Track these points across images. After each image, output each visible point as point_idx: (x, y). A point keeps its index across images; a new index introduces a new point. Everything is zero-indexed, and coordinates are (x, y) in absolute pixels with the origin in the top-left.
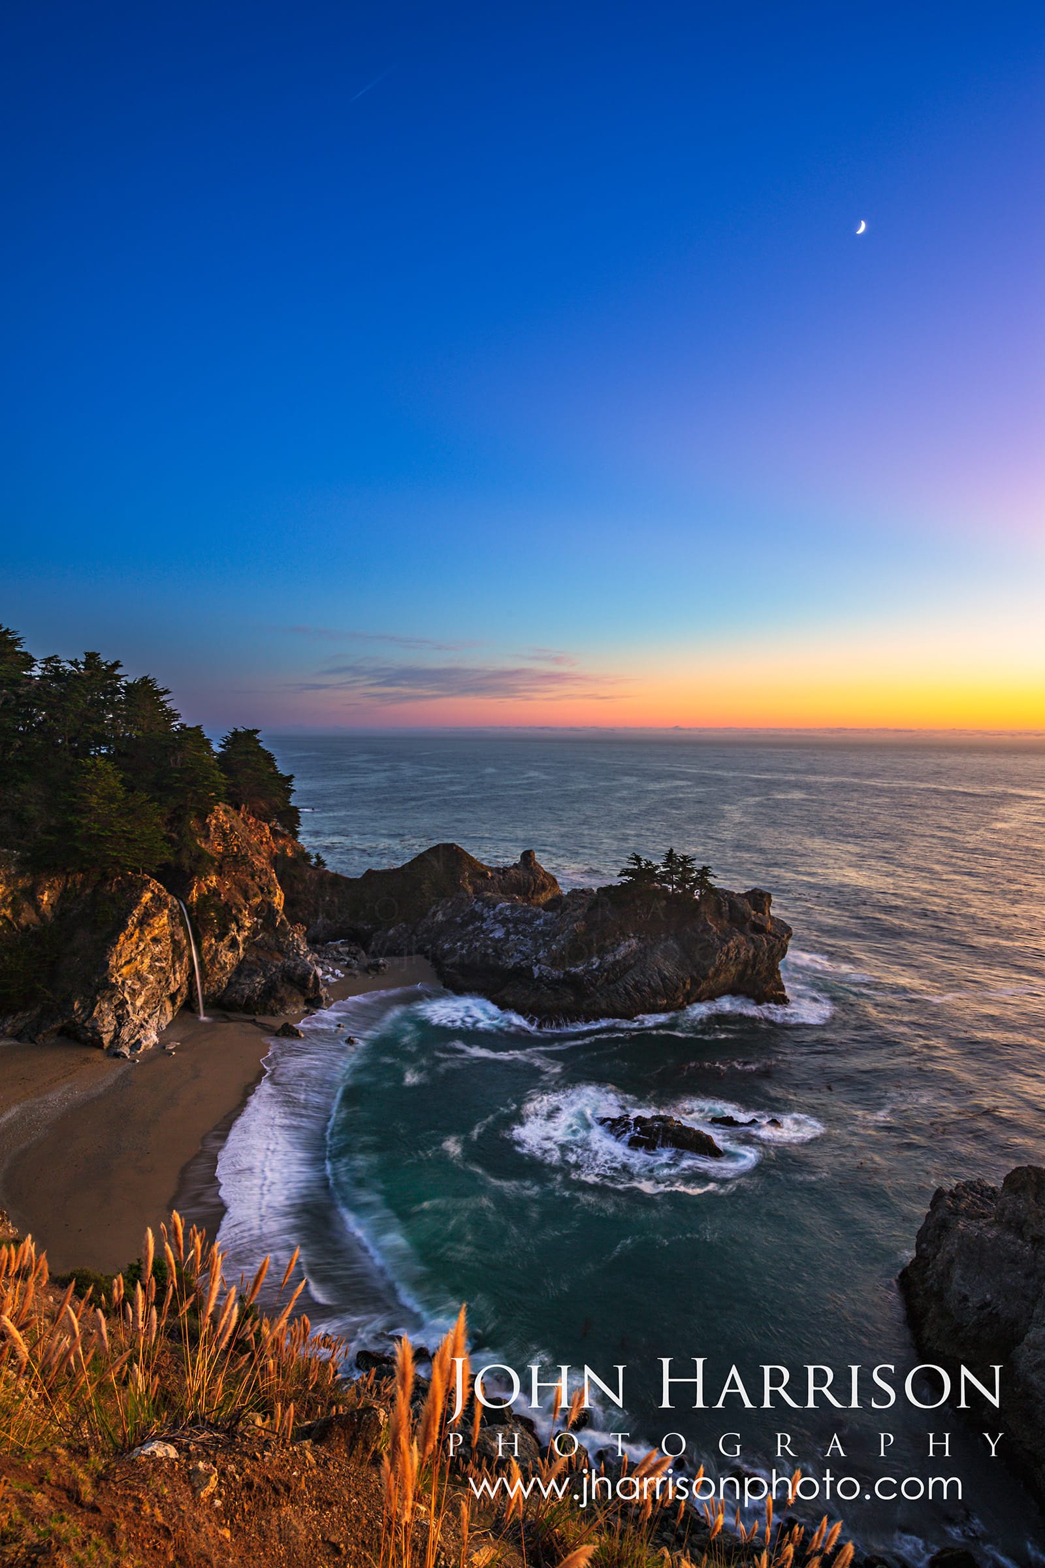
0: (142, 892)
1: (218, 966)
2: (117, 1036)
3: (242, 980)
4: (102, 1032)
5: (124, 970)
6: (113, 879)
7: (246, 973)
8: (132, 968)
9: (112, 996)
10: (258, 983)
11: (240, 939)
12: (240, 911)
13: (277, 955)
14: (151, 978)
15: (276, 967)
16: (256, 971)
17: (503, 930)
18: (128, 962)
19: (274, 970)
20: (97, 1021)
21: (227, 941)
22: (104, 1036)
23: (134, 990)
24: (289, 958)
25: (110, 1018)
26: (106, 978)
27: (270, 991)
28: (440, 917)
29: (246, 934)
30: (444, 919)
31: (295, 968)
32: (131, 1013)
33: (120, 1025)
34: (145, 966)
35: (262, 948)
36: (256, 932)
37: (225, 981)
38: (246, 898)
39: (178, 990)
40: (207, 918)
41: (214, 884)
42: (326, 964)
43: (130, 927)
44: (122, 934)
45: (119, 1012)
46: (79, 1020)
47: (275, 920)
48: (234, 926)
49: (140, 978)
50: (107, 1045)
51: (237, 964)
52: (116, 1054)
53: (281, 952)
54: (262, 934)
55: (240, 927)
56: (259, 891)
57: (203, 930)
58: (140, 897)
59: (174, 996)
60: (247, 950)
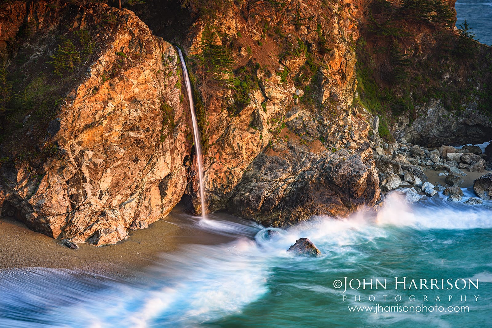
0: (115, 30)
1: (229, 150)
2: (69, 223)
3: (261, 175)
4: (50, 214)
5: (84, 137)
6: (82, 12)
7: (268, 165)
8: (94, 135)
9: (63, 168)
10: (284, 181)
11: (264, 116)
12: (268, 74)
13: (319, 144)
14: (121, 152)
15: (313, 161)
16: (282, 164)
18: (89, 126)
19: (309, 165)
20: (43, 199)
21: (245, 116)
22: (51, 219)
23: (95, 165)
24: (334, 150)
25: (60, 197)
26: (56, 143)
29: (276, 109)
31: (339, 166)
32: (89, 195)
33: (74, 208)
34: (115, 136)
35: (297, 132)
36: (291, 109)
37: (239, 172)
38: (282, 58)
39: (169, 176)
40: (217, 81)
41: (233, 32)
42: (415, 173)
43: (94, 78)
44: (81, 86)
45: (73, 191)
46: (23, 195)
47: (321, 93)
48: (257, 95)
49: (107, 150)
50: (56, 232)
51: (257, 150)
52: (69, 246)
53: (324, 139)
54: (299, 113)
55: (267, 99)
56: (304, 48)
57: (210, 97)
58: (112, 39)
59: (162, 186)
60: (275, 133)
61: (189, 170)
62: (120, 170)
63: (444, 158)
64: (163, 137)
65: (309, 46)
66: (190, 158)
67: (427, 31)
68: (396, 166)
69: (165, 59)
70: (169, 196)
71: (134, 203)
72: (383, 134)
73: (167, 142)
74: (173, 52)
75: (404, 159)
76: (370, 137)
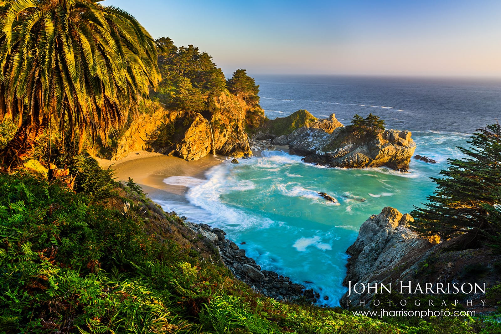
0: (196, 117)
1: (219, 141)
3: (226, 146)
4: (184, 155)
5: (190, 139)
7: (227, 144)
9: (186, 145)
10: (231, 147)
11: (226, 134)
12: (227, 126)
14: (198, 142)
15: (237, 143)
16: (230, 144)
17: (312, 139)
18: (191, 137)
20: (182, 151)
21: (223, 134)
23: (193, 144)
24: (240, 141)
25: (186, 151)
26: (185, 140)
27: (233, 150)
28: (296, 134)
29: (229, 133)
30: (297, 135)
31: (242, 144)
32: (192, 151)
33: (189, 153)
34: (196, 139)
35: (233, 137)
36: (232, 133)
37: (221, 146)
38: (230, 122)
39: (208, 147)
40: (217, 127)
41: (220, 117)
42: (257, 145)
43: (192, 127)
44: (189, 129)
45: (188, 150)
46: (178, 151)
47: (238, 130)
48: (225, 130)
49: (195, 141)
50: (185, 158)
51: (225, 141)
52: (187, 161)
53: (238, 139)
54: (234, 133)
55: (227, 131)
56: (234, 121)
57: (215, 130)
58: (195, 119)
59: (206, 148)
60: (229, 138)
61: (211, 145)
62: (198, 145)
63: (262, 142)
64: (206, 139)
65: (235, 120)
66: (212, 143)
67: (258, 117)
68: (253, 144)
69: (206, 123)
70: (208, 151)
71: (201, 152)
72: (250, 138)
73: (207, 140)
74: (208, 122)
75: (254, 143)
76: (248, 138)
